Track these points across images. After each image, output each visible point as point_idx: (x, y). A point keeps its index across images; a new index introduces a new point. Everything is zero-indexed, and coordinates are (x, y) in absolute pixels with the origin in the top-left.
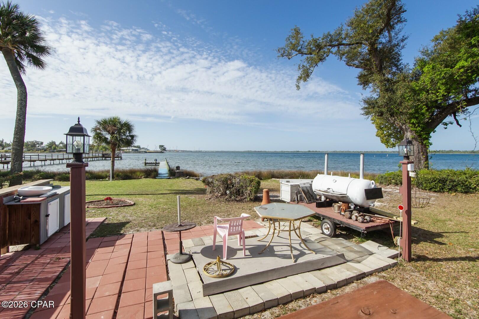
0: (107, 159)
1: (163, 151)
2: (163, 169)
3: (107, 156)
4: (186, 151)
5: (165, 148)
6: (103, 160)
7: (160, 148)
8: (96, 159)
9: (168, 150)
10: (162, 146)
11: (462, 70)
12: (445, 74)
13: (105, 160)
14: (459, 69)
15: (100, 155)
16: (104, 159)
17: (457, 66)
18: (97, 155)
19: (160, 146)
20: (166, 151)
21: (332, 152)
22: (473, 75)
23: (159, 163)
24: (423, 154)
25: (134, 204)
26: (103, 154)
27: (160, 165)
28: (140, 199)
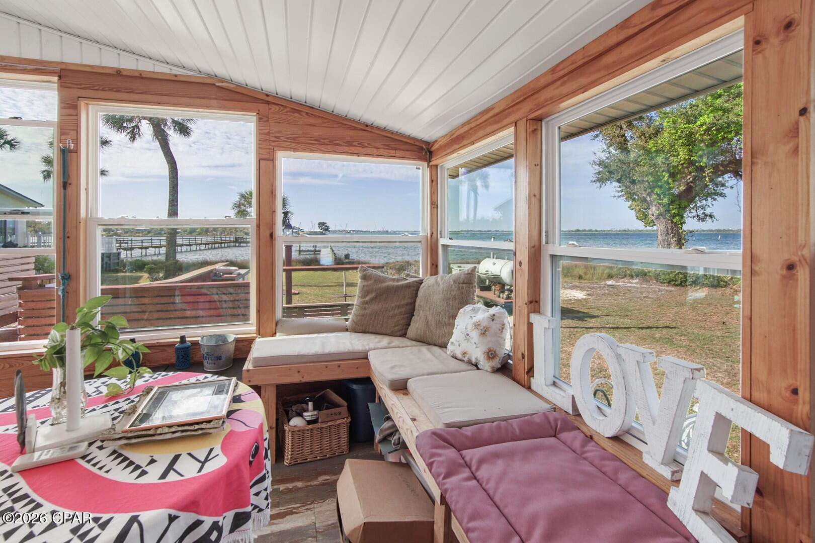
0: (242, 245)
1: (324, 232)
2: (326, 259)
3: (242, 240)
4: (362, 231)
5: (328, 227)
6: (235, 246)
7: (319, 227)
8: (226, 244)
9: (332, 230)
10: (324, 224)
11: (704, 127)
12: (682, 132)
13: (239, 246)
14: (701, 126)
15: (232, 239)
16: (237, 245)
17: (699, 123)
18: (228, 238)
19: (320, 224)
20: (329, 231)
21: (620, 231)
22: (720, 133)
23: (320, 251)
24: (674, 236)
25: (299, 293)
26: (236, 238)
27: (322, 253)
28: (304, 290)
